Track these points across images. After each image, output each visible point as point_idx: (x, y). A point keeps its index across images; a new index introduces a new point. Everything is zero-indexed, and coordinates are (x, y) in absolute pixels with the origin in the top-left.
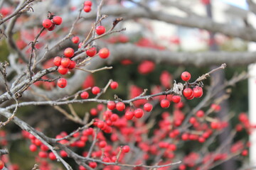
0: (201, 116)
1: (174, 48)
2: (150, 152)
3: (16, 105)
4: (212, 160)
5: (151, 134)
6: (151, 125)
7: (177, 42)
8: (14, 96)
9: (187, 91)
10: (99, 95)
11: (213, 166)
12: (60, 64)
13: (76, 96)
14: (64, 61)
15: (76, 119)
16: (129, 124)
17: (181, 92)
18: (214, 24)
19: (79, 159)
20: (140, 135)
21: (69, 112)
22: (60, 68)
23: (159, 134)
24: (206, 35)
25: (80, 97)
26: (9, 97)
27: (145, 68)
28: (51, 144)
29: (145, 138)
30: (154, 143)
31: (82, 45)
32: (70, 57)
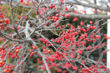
0: (94, 34)
1: (84, 13)
2: (77, 45)
3: (41, 30)
4: (96, 48)
5: (77, 40)
6: (77, 37)
7: (85, 12)
8: (41, 28)
9: (91, 27)
10: (64, 28)
11: (96, 49)
12: (55, 18)
13: (58, 28)
14: (56, 18)
15: (57, 34)
16: (71, 36)
17: (89, 27)
18: (97, 6)
19: (58, 46)
20: (74, 40)
21: (55, 33)
22: (55, 20)
23: (80, 40)
24: (94, 10)
25: (59, 28)
26: (39, 28)
27: (75, 20)
28: (50, 42)
29: (75, 41)
30: (78, 42)
31: (61, 13)
32: (57, 16)
